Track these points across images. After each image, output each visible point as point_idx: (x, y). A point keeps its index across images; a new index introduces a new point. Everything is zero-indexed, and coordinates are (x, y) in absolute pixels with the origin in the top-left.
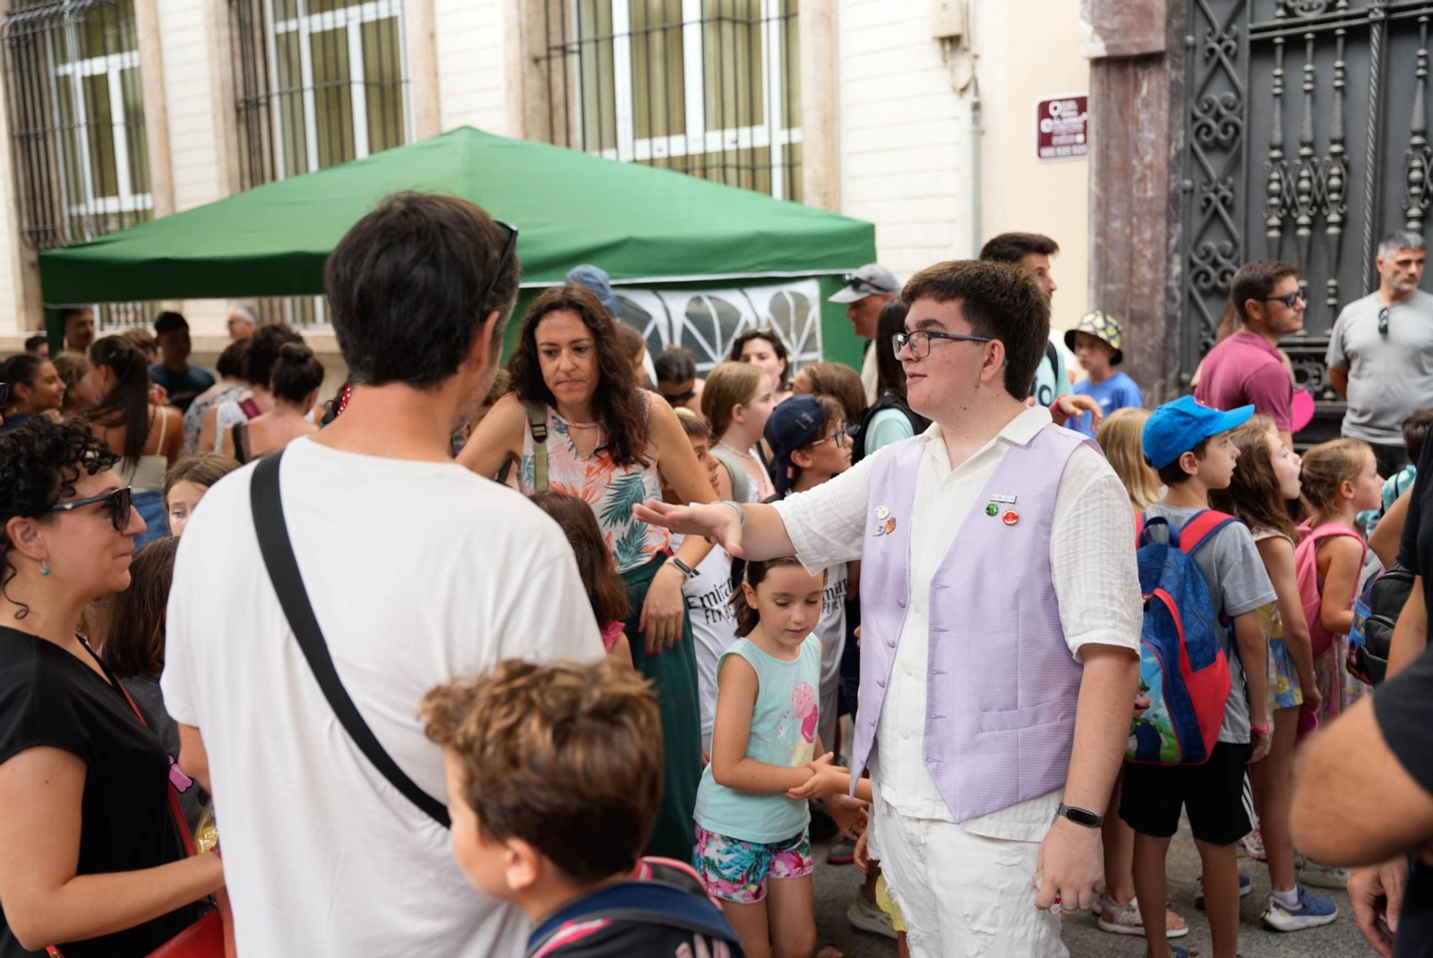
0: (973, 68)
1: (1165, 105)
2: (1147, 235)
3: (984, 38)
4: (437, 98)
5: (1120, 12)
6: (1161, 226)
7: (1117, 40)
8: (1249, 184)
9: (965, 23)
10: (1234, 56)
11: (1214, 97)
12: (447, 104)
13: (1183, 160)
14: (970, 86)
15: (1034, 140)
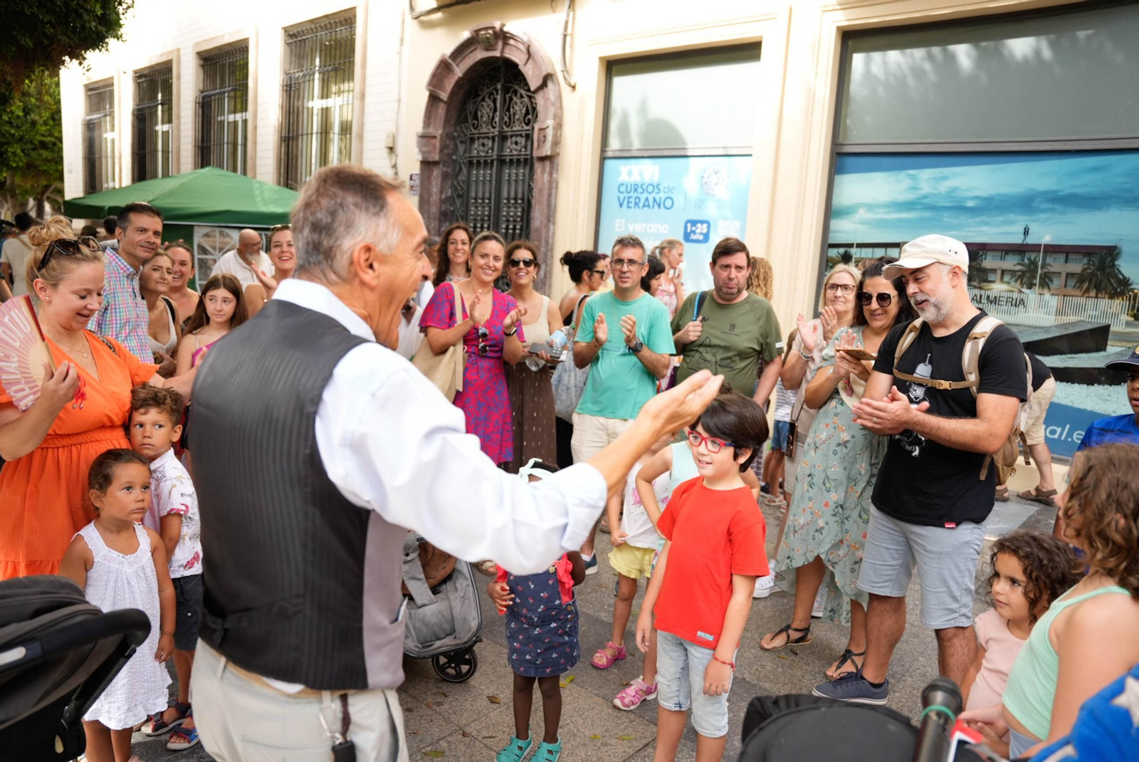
0: (396, 159)
1: (440, 180)
2: (433, 225)
3: (400, 149)
5: (427, 146)
6: (437, 223)
7: (426, 155)
8: (467, 210)
9: (394, 142)
10: (465, 164)
11: (460, 178)
12: (259, 155)
13: (450, 200)
14: (395, 166)
15: (409, 188)
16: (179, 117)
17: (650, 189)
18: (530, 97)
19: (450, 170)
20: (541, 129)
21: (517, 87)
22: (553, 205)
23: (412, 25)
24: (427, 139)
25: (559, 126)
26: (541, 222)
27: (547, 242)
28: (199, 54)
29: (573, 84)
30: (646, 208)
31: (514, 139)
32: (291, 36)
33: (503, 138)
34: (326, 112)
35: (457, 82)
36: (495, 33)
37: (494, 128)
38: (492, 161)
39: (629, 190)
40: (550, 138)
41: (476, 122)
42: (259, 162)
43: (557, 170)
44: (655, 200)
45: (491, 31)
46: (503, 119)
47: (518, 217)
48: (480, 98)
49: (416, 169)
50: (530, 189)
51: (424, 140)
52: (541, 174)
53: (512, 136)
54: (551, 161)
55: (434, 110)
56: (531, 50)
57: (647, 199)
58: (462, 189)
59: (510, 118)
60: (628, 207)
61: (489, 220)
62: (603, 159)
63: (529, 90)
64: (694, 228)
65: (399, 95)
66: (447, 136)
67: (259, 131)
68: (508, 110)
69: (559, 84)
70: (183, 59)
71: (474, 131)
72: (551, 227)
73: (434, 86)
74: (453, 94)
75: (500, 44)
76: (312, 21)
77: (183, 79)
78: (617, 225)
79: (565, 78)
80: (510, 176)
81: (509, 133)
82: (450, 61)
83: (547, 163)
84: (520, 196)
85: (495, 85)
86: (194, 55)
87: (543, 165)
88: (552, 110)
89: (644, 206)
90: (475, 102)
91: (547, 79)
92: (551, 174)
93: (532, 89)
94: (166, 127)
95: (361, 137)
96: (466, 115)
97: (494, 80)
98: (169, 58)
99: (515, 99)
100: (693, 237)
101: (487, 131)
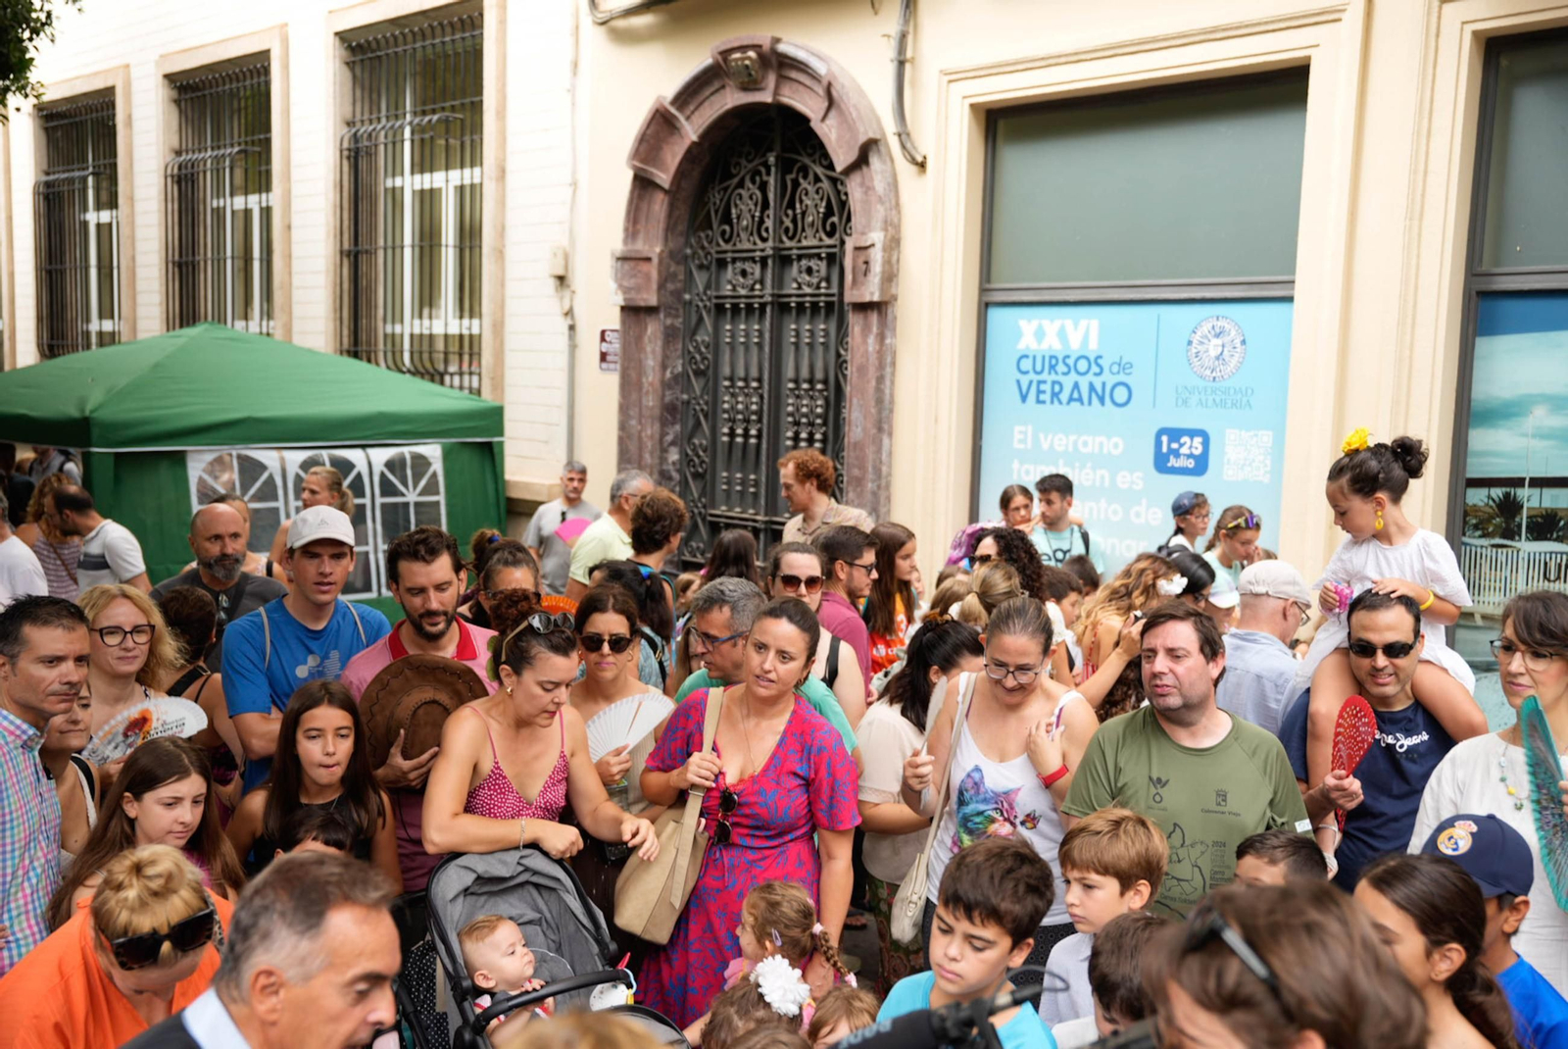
0: (572, 300)
1: (659, 343)
2: (649, 432)
3: (578, 280)
4: (290, 273)
5: (635, 276)
6: (657, 426)
7: (633, 295)
8: (715, 402)
9: (566, 267)
10: (709, 311)
11: (699, 338)
12: (296, 281)
13: (681, 381)
14: (569, 313)
15: (597, 357)
16: (131, 199)
17: (1082, 365)
18: (834, 181)
19: (678, 322)
20: (857, 249)
21: (807, 161)
22: (887, 397)
23: (594, 38)
24: (632, 264)
25: (894, 243)
26: (864, 430)
27: (878, 472)
28: (170, 78)
29: (920, 159)
30: (1075, 405)
31: (804, 262)
32: (351, 49)
33: (784, 260)
34: (428, 200)
35: (689, 151)
36: (761, 56)
37: (764, 240)
38: (763, 306)
39: (1039, 368)
40: (877, 267)
41: (727, 228)
42: (297, 295)
43: (894, 329)
44: (1092, 388)
45: (752, 54)
46: (782, 222)
47: (819, 416)
48: (736, 180)
49: (613, 320)
50: (841, 363)
51: (627, 266)
52: (861, 337)
53: (800, 258)
54: (880, 313)
55: (644, 206)
56: (834, 93)
57: (1076, 386)
58: (704, 358)
59: (794, 221)
60: (1039, 401)
61: (760, 421)
62: (984, 307)
63: (831, 167)
64: (1175, 446)
65: (574, 173)
66: (673, 256)
67: (296, 234)
68: (791, 205)
69: (892, 160)
70: (136, 86)
71: (724, 246)
72: (886, 441)
73: (642, 161)
74: (680, 174)
75: (771, 80)
76: (394, 22)
77: (137, 125)
78: (1017, 437)
79: (903, 147)
80: (797, 336)
81: (795, 251)
82: (673, 110)
83: (874, 317)
84: (819, 375)
85: (764, 155)
86: (160, 79)
87: (866, 318)
88: (880, 212)
89: (1071, 399)
90: (725, 189)
91: (866, 152)
92: (881, 337)
93: (839, 167)
94: (105, 216)
95: (500, 254)
96: (709, 212)
97: (761, 147)
98: (109, 84)
99: (804, 184)
100: (1173, 462)
101: (751, 247)
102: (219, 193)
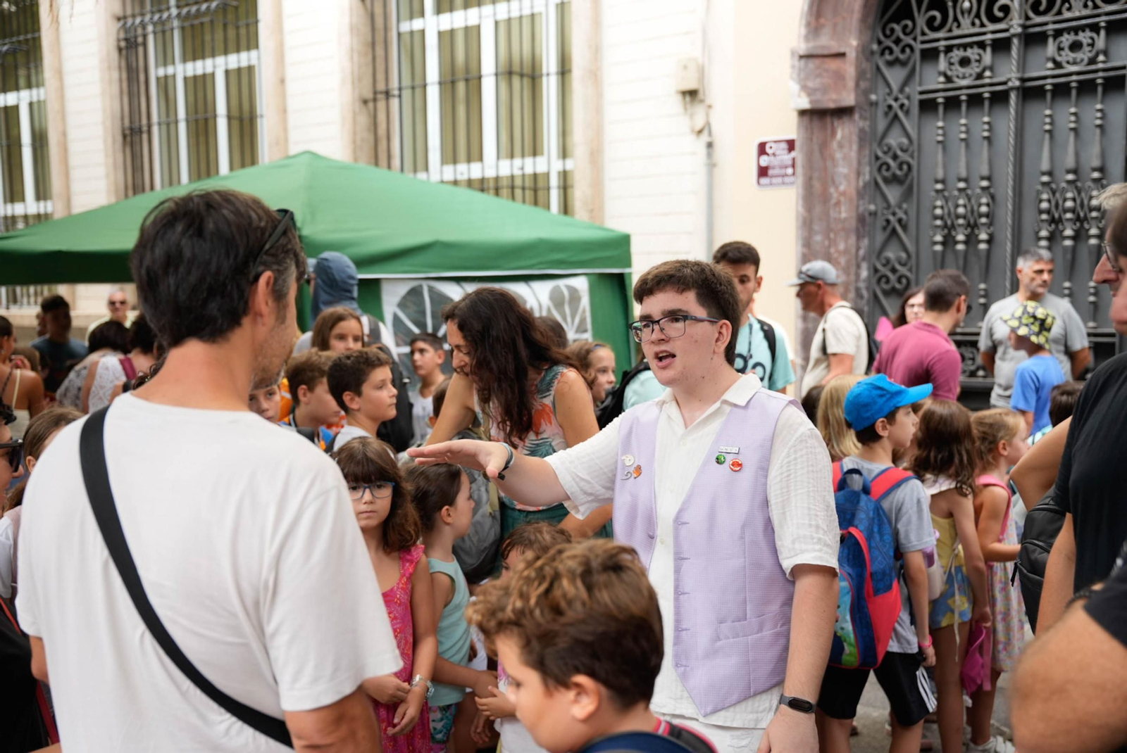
0: (708, 115)
1: (855, 147)
2: (842, 246)
3: (716, 92)
4: (285, 130)
5: (819, 75)
6: (853, 240)
7: (818, 96)
8: (922, 208)
9: (701, 79)
10: (909, 109)
11: (893, 139)
12: (294, 135)
13: (874, 189)
14: (706, 130)
15: (754, 172)
16: (59, 73)
19: (869, 126)
24: (817, 61)
31: (1065, 38)
37: (997, 18)
38: (1001, 94)
41: (937, 13)
51: (812, 64)
53: (1059, 33)
58: (902, 163)
66: (865, 52)
67: (292, 87)
71: (933, 35)
80: (1054, 122)
81: (1051, 27)
84: (1093, 163)
95: (595, 76)
101: (977, 30)
102: (166, 59)
